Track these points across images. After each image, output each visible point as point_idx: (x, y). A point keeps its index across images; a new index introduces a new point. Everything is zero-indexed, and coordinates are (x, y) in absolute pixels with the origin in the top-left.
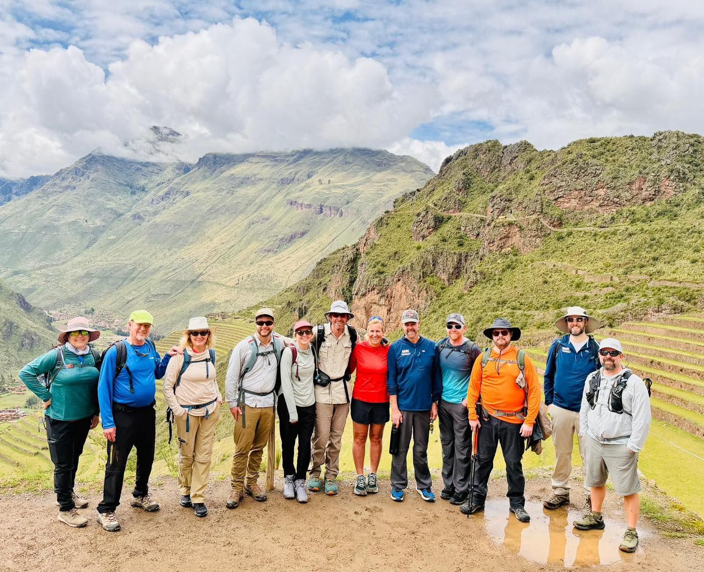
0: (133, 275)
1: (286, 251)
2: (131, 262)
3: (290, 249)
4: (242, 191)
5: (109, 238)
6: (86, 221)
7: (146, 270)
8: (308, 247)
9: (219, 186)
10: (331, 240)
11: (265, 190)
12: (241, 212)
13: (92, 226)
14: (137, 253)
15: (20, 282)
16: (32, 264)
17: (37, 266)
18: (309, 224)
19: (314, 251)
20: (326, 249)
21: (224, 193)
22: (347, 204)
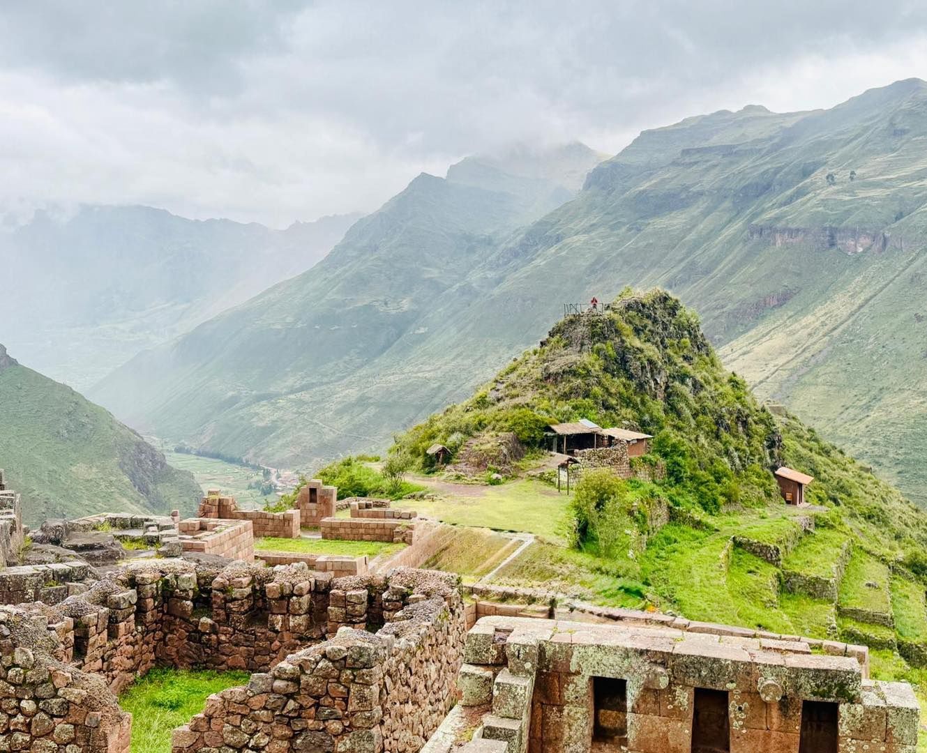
0: (436, 401)
1: (741, 339)
2: (439, 374)
3: (752, 332)
4: (660, 223)
5: (417, 332)
6: (386, 304)
7: (459, 391)
8: (797, 326)
9: (616, 218)
10: (855, 307)
11: (706, 214)
12: (653, 264)
13: (394, 312)
14: (452, 357)
15: (257, 414)
16: (290, 381)
17: (297, 385)
18: (799, 275)
19: (810, 335)
20: (840, 329)
21: (624, 229)
22: (897, 219)
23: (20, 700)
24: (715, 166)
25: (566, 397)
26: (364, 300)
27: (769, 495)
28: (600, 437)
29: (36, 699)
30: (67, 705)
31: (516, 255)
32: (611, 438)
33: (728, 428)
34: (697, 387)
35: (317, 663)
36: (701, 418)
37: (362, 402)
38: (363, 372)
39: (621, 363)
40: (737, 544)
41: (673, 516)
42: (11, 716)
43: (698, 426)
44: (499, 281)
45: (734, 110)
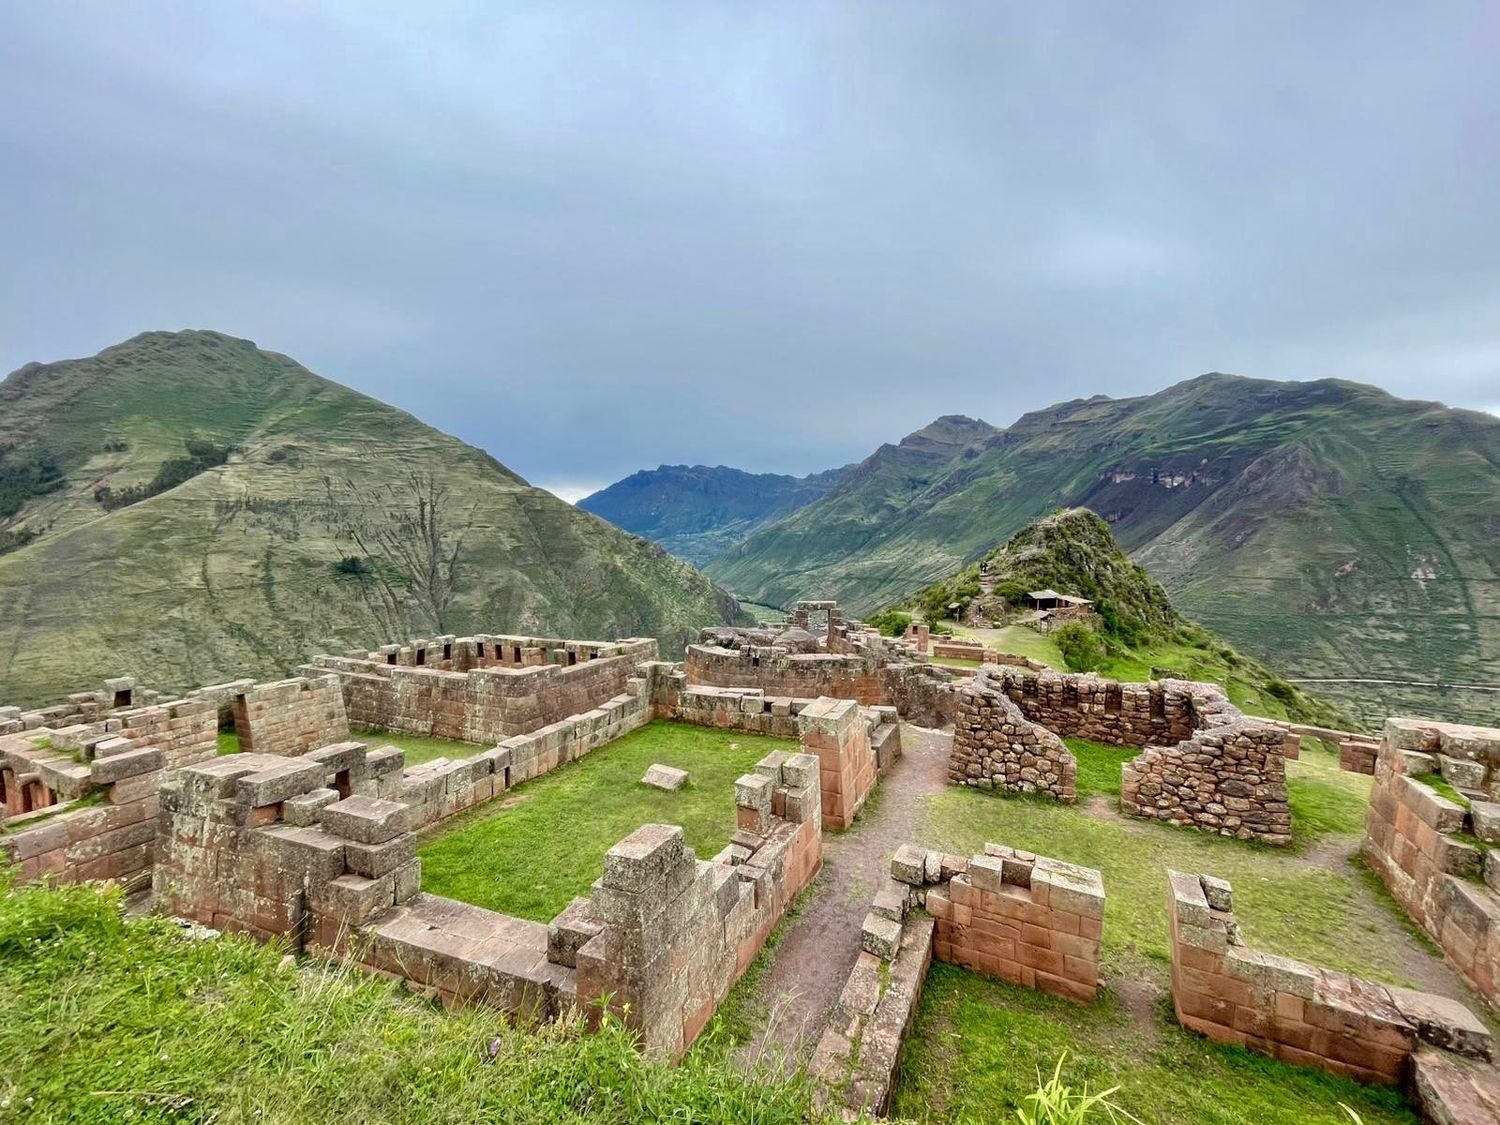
5: (881, 536)
6: (863, 520)
8: (1130, 533)
13: (867, 524)
16: (807, 564)
17: (811, 566)
19: (1140, 539)
23: (1011, 744)
24: (1073, 433)
25: (1032, 575)
26: (849, 517)
27: (1166, 640)
28: (1060, 601)
29: (1023, 744)
30: (1045, 749)
31: (943, 490)
32: (1067, 602)
33: (1136, 597)
34: (1115, 571)
35: (1237, 738)
36: (1119, 590)
37: (849, 577)
38: (849, 559)
39: (1065, 555)
40: (1155, 672)
41: (1110, 652)
42: (1005, 753)
43: (1117, 595)
44: (931, 506)
45: (1086, 399)
